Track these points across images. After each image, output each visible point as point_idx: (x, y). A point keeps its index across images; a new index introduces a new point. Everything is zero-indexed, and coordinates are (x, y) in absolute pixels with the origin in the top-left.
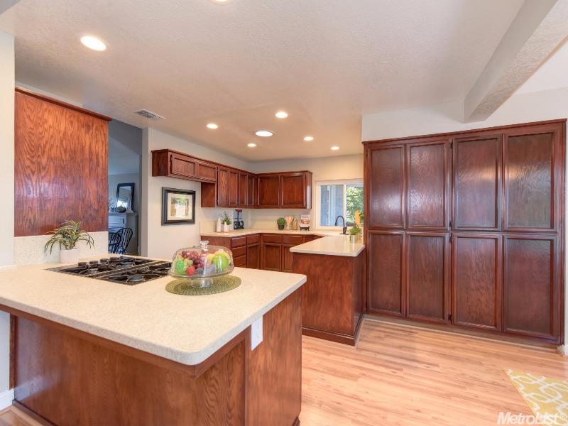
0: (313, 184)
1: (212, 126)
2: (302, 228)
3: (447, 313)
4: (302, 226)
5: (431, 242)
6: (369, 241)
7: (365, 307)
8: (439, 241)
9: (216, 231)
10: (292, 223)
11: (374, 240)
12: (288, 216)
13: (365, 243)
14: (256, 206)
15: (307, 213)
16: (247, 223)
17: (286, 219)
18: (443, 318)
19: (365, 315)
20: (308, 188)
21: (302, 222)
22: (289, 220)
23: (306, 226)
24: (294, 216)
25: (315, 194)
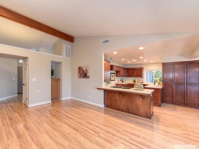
0: (144, 70)
1: (123, 60)
2: (141, 83)
3: (186, 103)
4: (141, 82)
5: (181, 86)
6: (164, 86)
7: (163, 101)
8: (183, 86)
9: (118, 83)
10: (138, 81)
11: (165, 85)
12: (136, 79)
13: (163, 86)
14: (127, 76)
15: (142, 79)
16: (124, 81)
17: (136, 80)
18: (185, 104)
19: (163, 103)
20: (143, 72)
21: (141, 81)
22: (137, 80)
23: (142, 82)
24: (138, 79)
25: (145, 73)
